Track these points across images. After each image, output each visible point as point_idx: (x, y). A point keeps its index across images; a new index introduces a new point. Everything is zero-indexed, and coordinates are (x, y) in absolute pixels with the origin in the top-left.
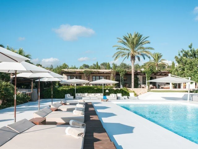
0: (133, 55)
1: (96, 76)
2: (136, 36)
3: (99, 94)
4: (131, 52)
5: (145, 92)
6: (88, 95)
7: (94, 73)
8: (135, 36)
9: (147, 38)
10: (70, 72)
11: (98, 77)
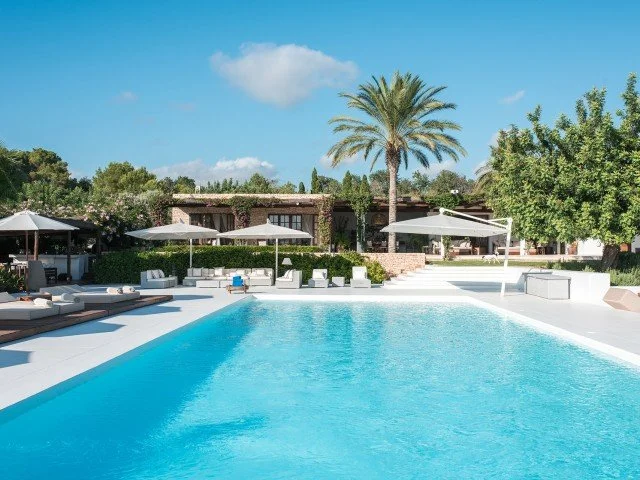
0: (391, 145)
1: (279, 216)
2: (400, 83)
3: (260, 272)
4: (387, 136)
5: (420, 266)
6: (224, 274)
7: (261, 206)
8: (397, 85)
9: (439, 90)
10: (187, 201)
11: (287, 218)
